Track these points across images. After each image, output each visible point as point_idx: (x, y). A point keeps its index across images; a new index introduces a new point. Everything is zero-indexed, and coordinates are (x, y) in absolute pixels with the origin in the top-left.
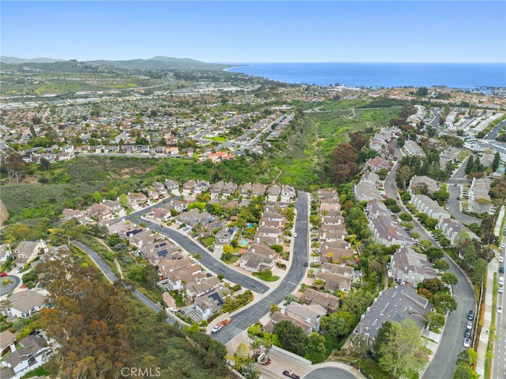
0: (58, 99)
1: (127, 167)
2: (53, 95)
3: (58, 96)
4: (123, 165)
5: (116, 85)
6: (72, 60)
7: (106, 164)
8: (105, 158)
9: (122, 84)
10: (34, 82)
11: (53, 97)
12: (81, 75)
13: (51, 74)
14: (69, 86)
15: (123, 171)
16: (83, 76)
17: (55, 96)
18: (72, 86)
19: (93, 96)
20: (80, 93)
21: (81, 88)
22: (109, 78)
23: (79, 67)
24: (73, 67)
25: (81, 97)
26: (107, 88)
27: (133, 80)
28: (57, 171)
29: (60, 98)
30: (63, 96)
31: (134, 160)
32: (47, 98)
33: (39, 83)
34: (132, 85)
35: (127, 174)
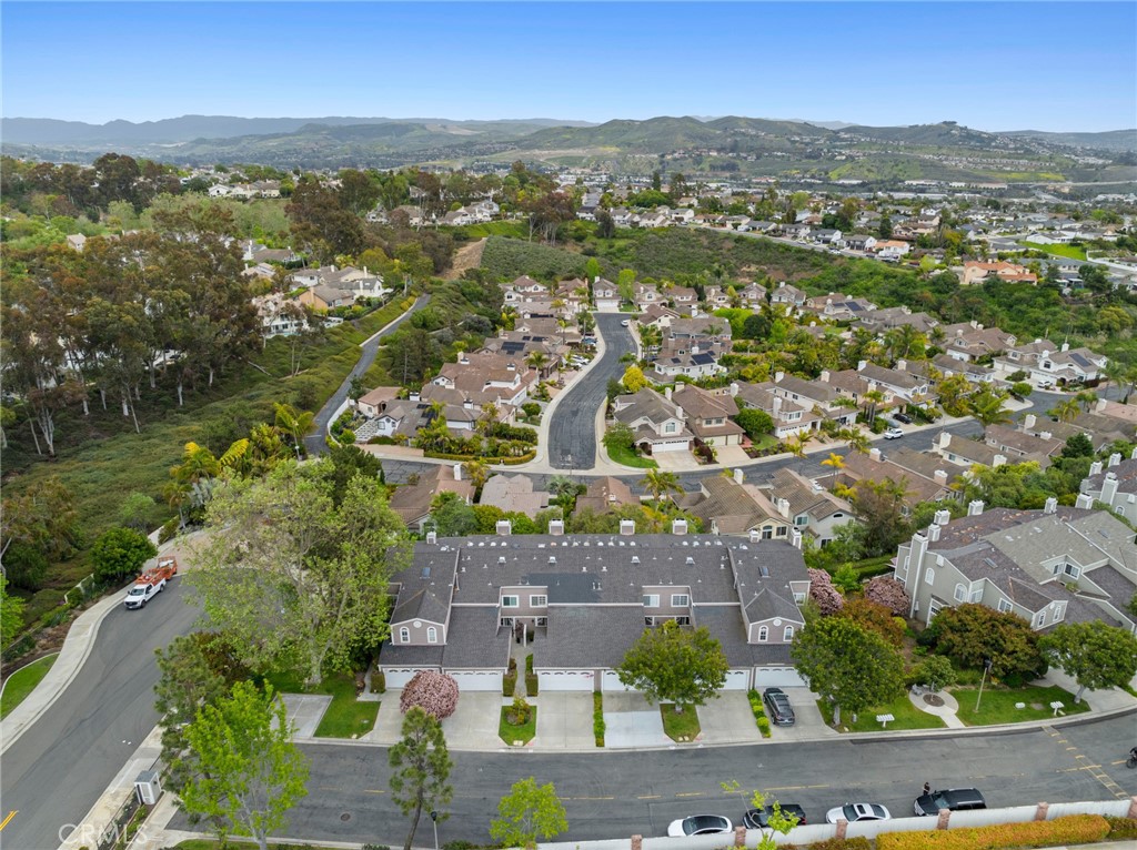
0: (861, 189)
1: (758, 263)
2: (855, 182)
3: (863, 185)
4: (752, 257)
5: (1010, 172)
6: (945, 123)
7: (721, 249)
8: (726, 238)
9: (1025, 171)
10: (838, 158)
11: (853, 186)
12: (940, 148)
13: (881, 144)
14: (900, 167)
15: (744, 269)
16: (944, 151)
17: (858, 185)
18: (905, 168)
19: (937, 190)
20: (910, 182)
21: (922, 174)
22: (1004, 157)
23: (953, 135)
24: (940, 135)
25: (909, 189)
26: (981, 178)
27: (1059, 164)
28: (620, 243)
29: (866, 188)
30: (874, 186)
31: (781, 250)
32: (843, 186)
33: (847, 159)
34: (1051, 176)
35: (750, 276)
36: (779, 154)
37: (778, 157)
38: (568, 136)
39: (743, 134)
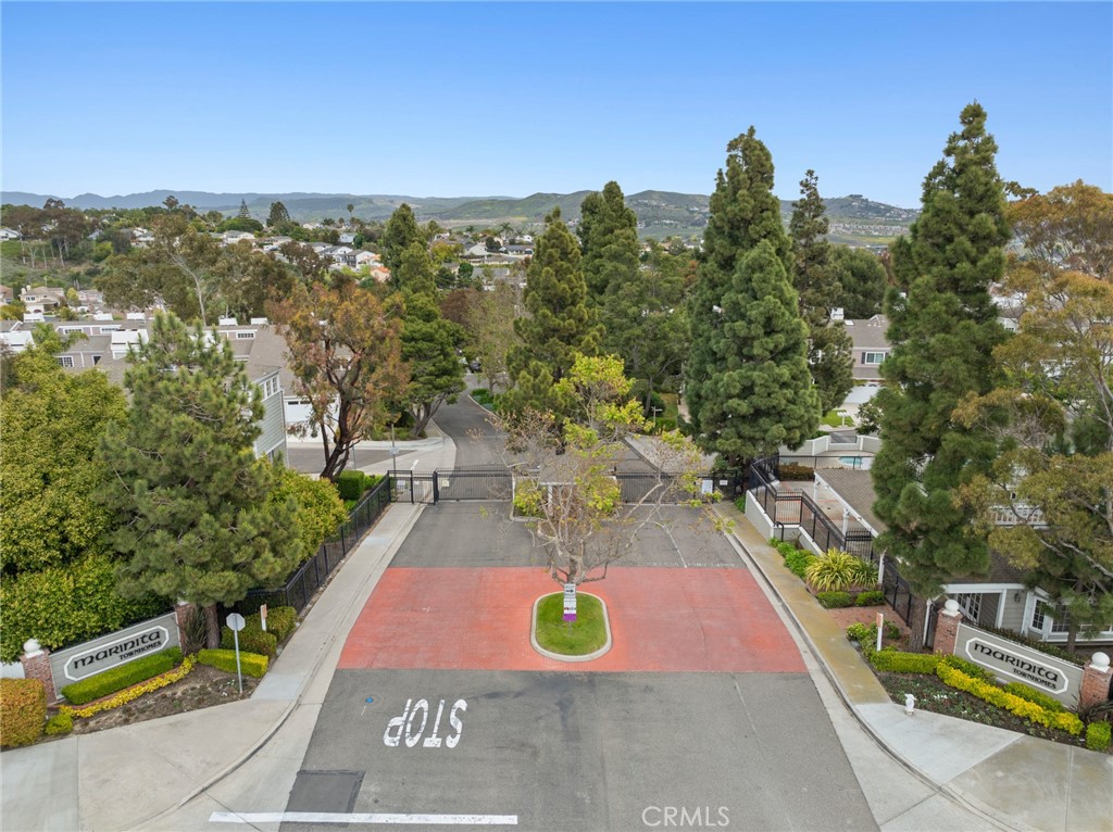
6: (851, 196)
36: (668, 222)
37: (666, 224)
38: (488, 208)
39: (646, 205)
